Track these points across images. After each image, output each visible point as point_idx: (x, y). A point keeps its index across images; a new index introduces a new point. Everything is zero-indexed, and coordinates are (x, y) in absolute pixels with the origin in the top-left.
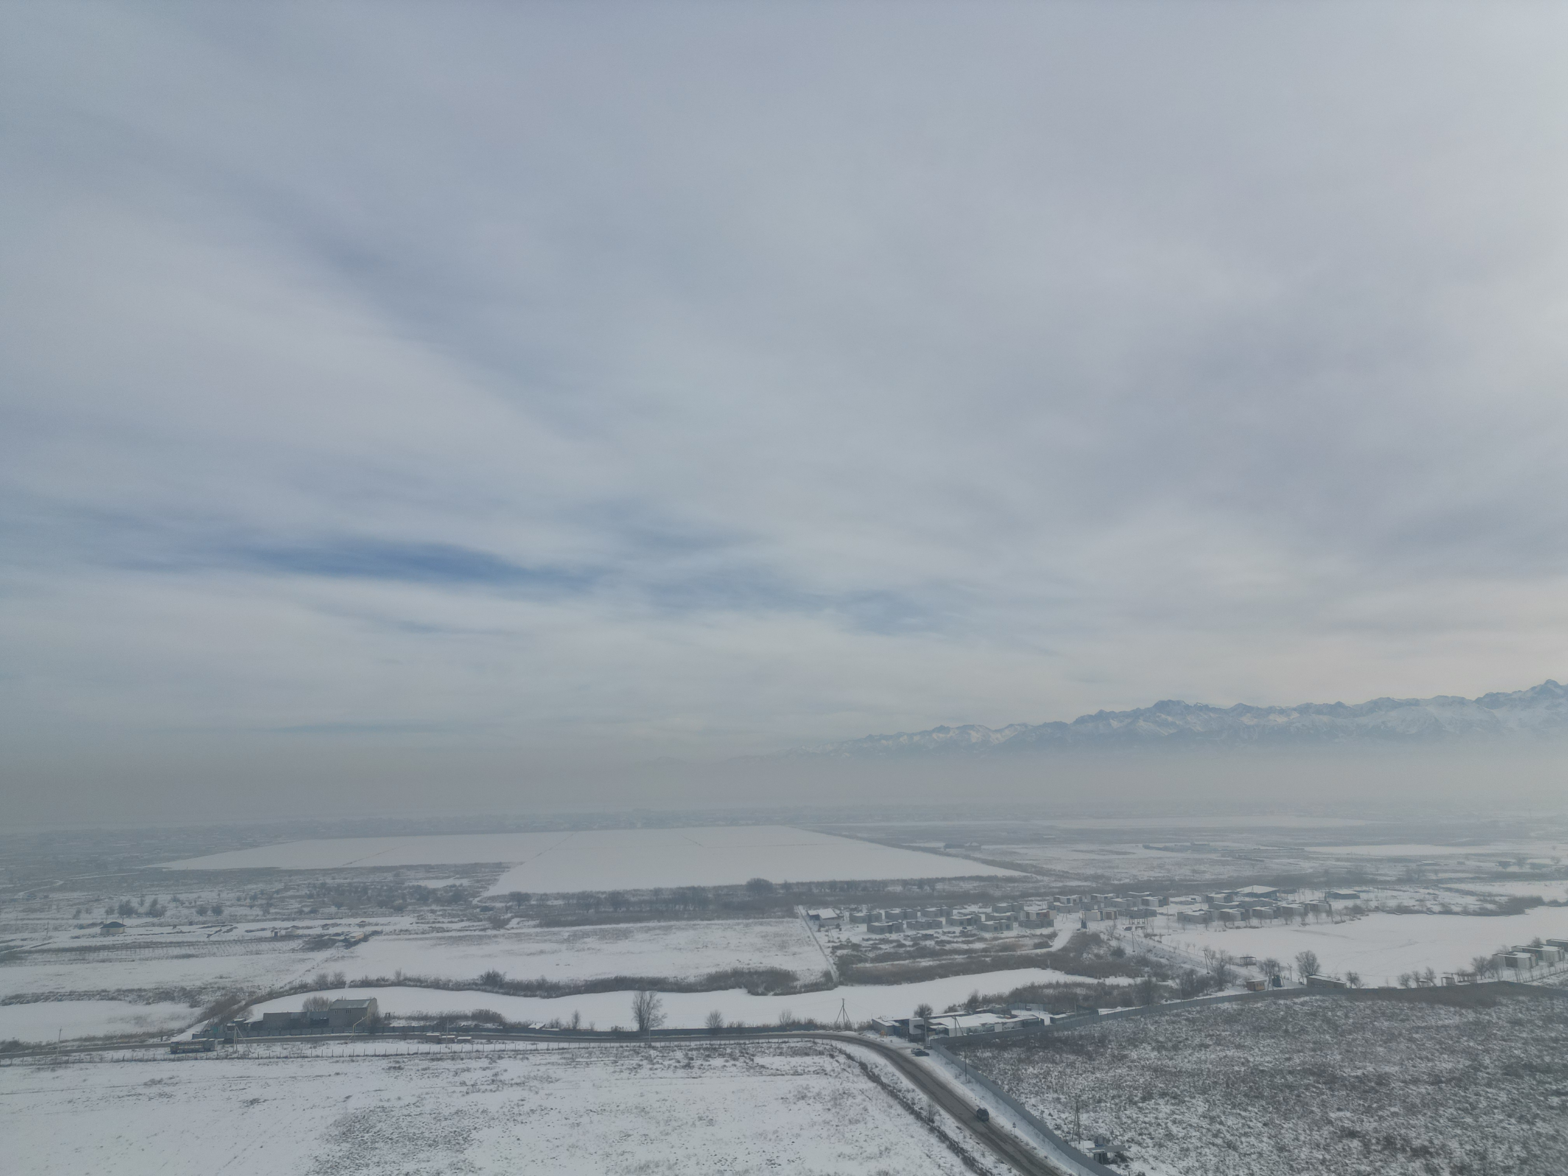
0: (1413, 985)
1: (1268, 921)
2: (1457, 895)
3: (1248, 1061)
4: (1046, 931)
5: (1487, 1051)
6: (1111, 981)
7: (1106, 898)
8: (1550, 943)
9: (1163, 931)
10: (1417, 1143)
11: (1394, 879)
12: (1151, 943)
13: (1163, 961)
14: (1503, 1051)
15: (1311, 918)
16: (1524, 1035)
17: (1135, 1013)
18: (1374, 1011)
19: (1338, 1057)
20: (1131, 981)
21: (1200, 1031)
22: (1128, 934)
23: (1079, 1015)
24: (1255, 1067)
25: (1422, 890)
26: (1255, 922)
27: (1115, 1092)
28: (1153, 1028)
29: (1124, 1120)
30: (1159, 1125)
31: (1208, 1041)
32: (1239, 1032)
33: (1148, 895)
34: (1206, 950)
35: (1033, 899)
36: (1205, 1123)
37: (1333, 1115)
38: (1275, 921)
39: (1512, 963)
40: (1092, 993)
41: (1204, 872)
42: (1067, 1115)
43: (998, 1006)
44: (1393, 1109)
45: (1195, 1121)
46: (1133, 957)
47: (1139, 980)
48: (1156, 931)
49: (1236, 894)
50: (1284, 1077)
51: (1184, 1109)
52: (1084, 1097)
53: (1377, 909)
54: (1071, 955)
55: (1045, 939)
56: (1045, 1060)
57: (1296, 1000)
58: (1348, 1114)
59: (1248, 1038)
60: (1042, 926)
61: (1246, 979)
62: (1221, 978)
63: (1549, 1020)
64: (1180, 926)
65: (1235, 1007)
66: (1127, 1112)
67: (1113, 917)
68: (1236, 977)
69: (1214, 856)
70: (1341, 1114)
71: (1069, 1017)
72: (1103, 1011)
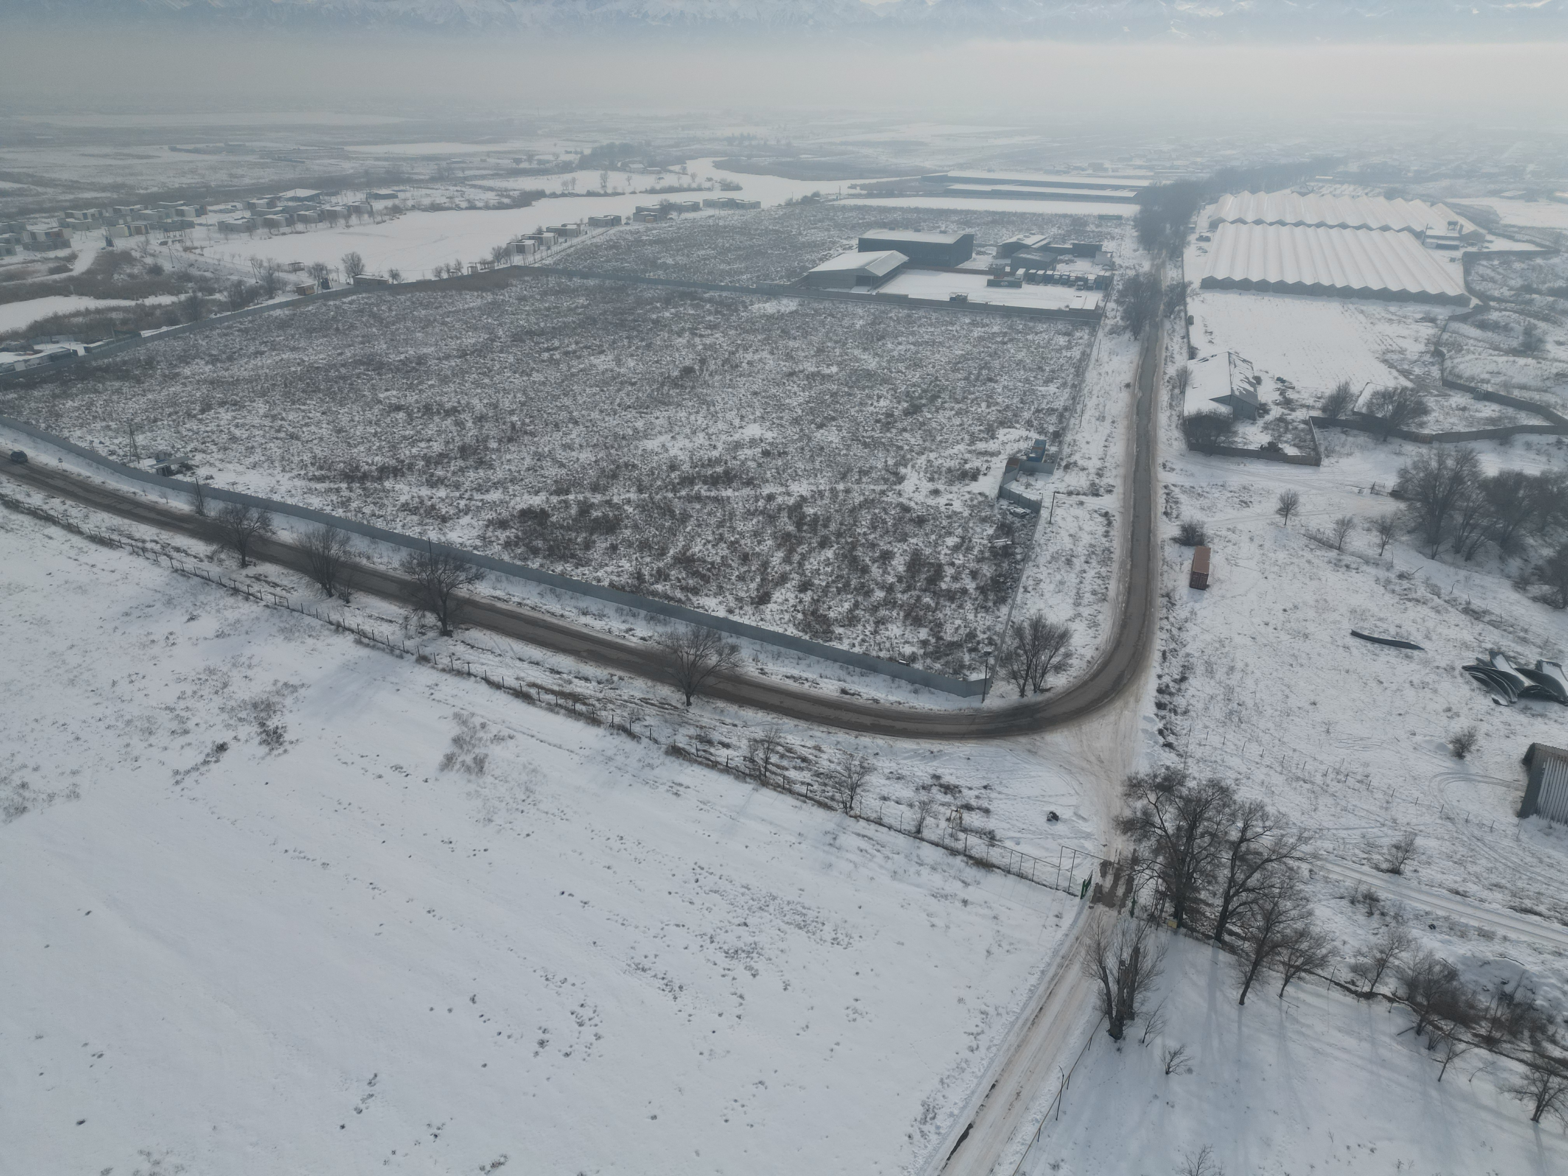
0: (445, 276)
1: (313, 225)
2: (480, 191)
3: (304, 361)
4: (62, 253)
5: (500, 325)
6: (150, 301)
7: (132, 210)
8: (549, 230)
9: (204, 244)
10: (448, 406)
11: (427, 177)
12: (192, 257)
13: (208, 274)
14: (512, 323)
15: (354, 219)
16: (527, 308)
17: (183, 330)
18: (413, 303)
19: (384, 346)
20: (174, 299)
21: (254, 339)
22: (164, 249)
23: (117, 341)
24: (311, 366)
25: (451, 188)
26: (300, 227)
27: (171, 410)
28: (204, 343)
29: (185, 433)
30: (222, 431)
31: (263, 348)
32: (293, 336)
33: (182, 205)
34: (252, 259)
35: (37, 215)
36: (267, 422)
37: (381, 396)
38: (320, 225)
39: (521, 249)
40: (131, 316)
41: (243, 176)
42: (120, 439)
43: (13, 343)
44: (430, 383)
45: (257, 421)
46: (174, 273)
47: (183, 297)
48: (196, 244)
49: (279, 198)
50: (338, 370)
51: (245, 413)
52: (138, 420)
53: (413, 208)
54: (99, 277)
55: (62, 263)
56: (84, 392)
57: (344, 300)
58: (394, 393)
59: (302, 340)
60: (55, 247)
61: (295, 284)
62: (271, 286)
63: (544, 294)
64: (223, 236)
65: (287, 312)
66: (187, 426)
67: (144, 231)
68: (285, 284)
69: (251, 158)
70: (388, 393)
71: (108, 344)
72: (146, 333)
